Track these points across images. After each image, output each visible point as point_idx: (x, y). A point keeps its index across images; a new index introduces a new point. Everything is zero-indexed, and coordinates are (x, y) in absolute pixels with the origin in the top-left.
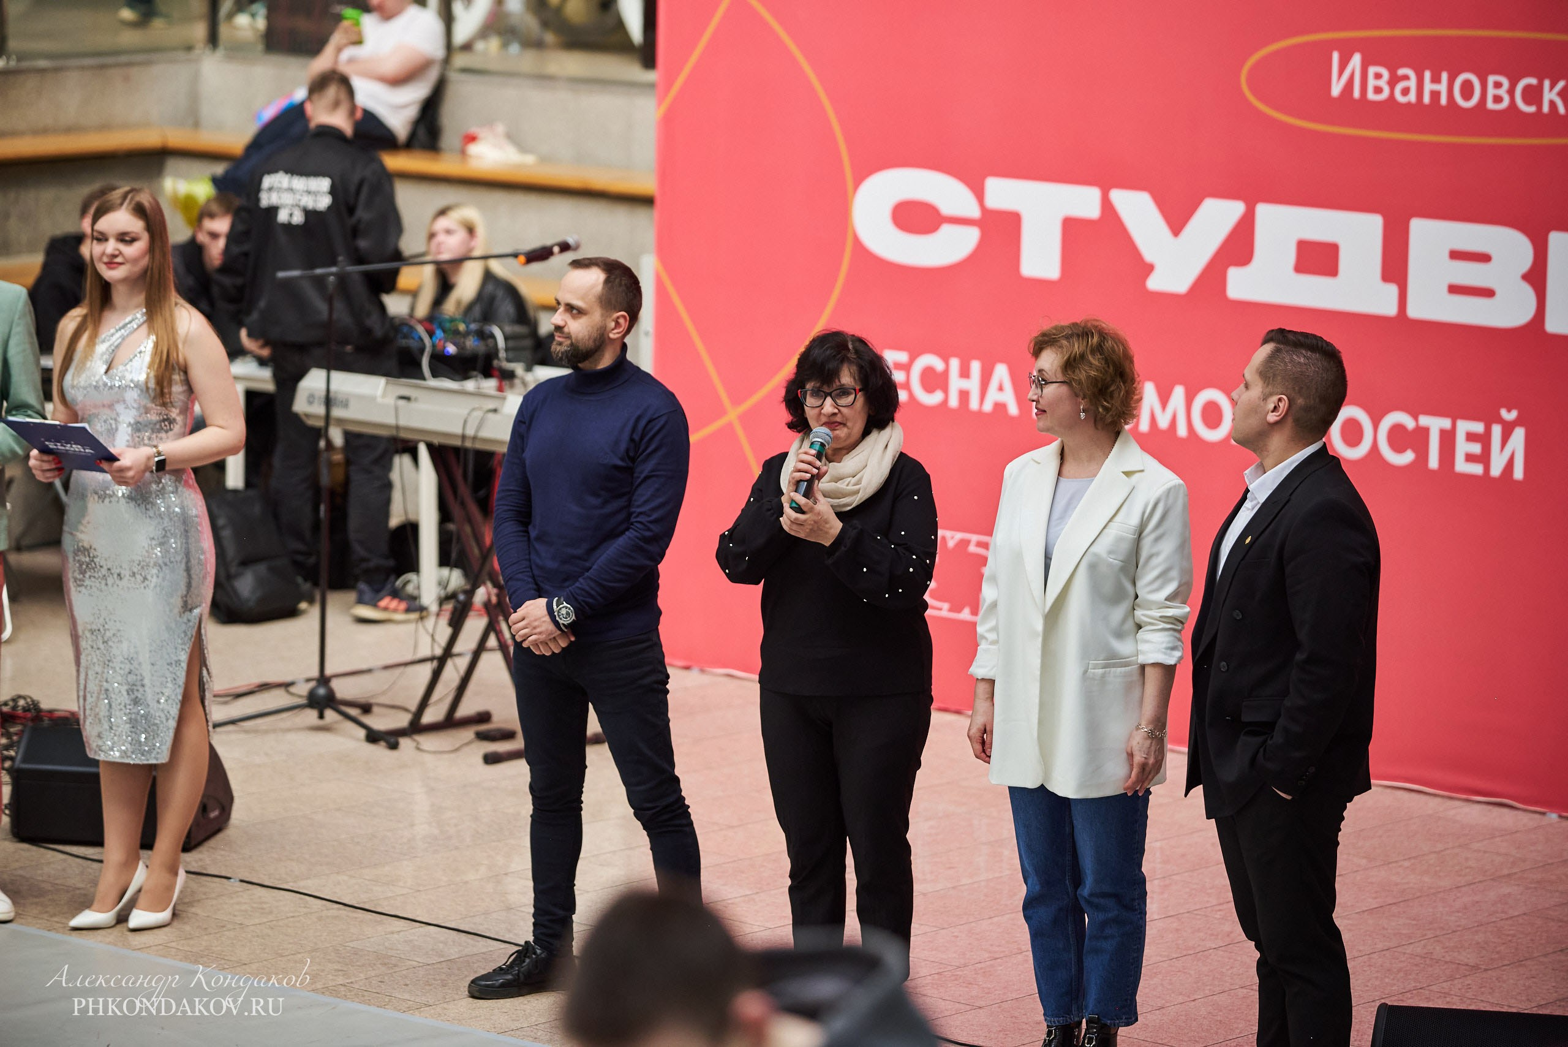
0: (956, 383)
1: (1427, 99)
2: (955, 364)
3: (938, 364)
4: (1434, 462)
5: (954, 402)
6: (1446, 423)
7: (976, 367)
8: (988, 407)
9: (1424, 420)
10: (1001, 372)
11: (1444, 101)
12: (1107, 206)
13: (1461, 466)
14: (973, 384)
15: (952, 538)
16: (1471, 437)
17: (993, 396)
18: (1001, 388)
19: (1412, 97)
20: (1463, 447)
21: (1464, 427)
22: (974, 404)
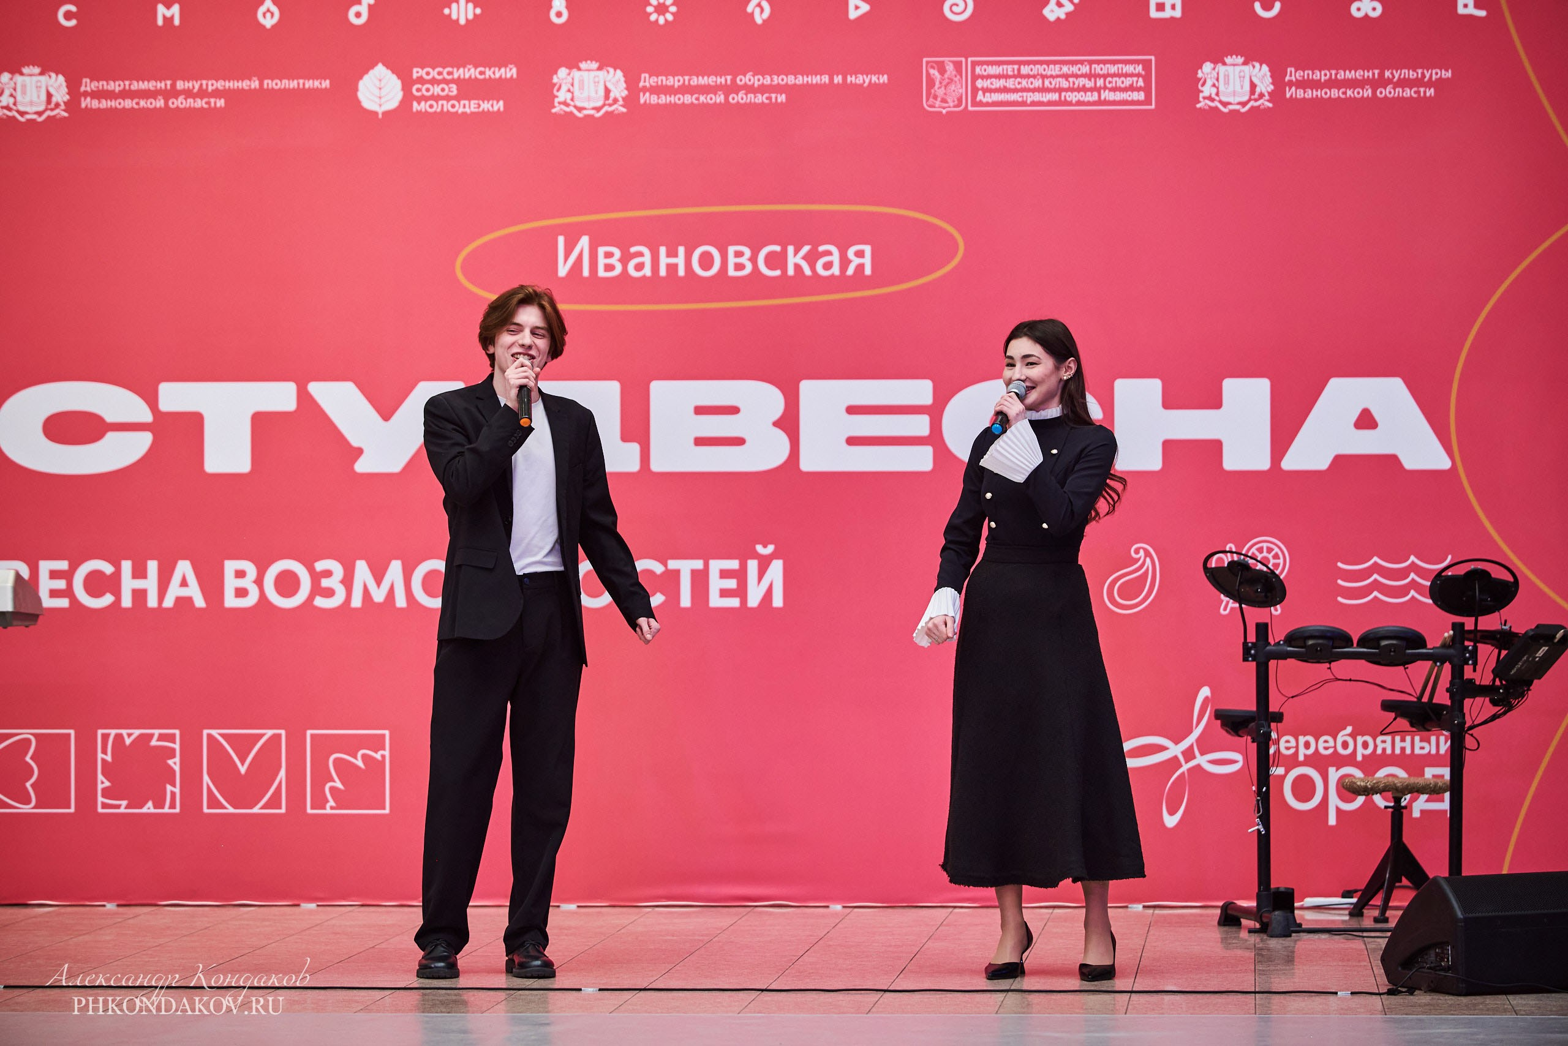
0: (128, 584)
1: (663, 272)
2: (127, 566)
3: (108, 568)
4: (686, 601)
5: (127, 602)
6: (698, 564)
7: (152, 566)
8: (169, 602)
9: (673, 564)
10: (184, 568)
11: (681, 272)
12: (304, 397)
13: (716, 601)
14: (151, 583)
15: (129, 735)
16: (725, 574)
17: (174, 591)
18: (184, 583)
19: (647, 271)
20: (716, 584)
21: (716, 566)
22: (152, 602)
